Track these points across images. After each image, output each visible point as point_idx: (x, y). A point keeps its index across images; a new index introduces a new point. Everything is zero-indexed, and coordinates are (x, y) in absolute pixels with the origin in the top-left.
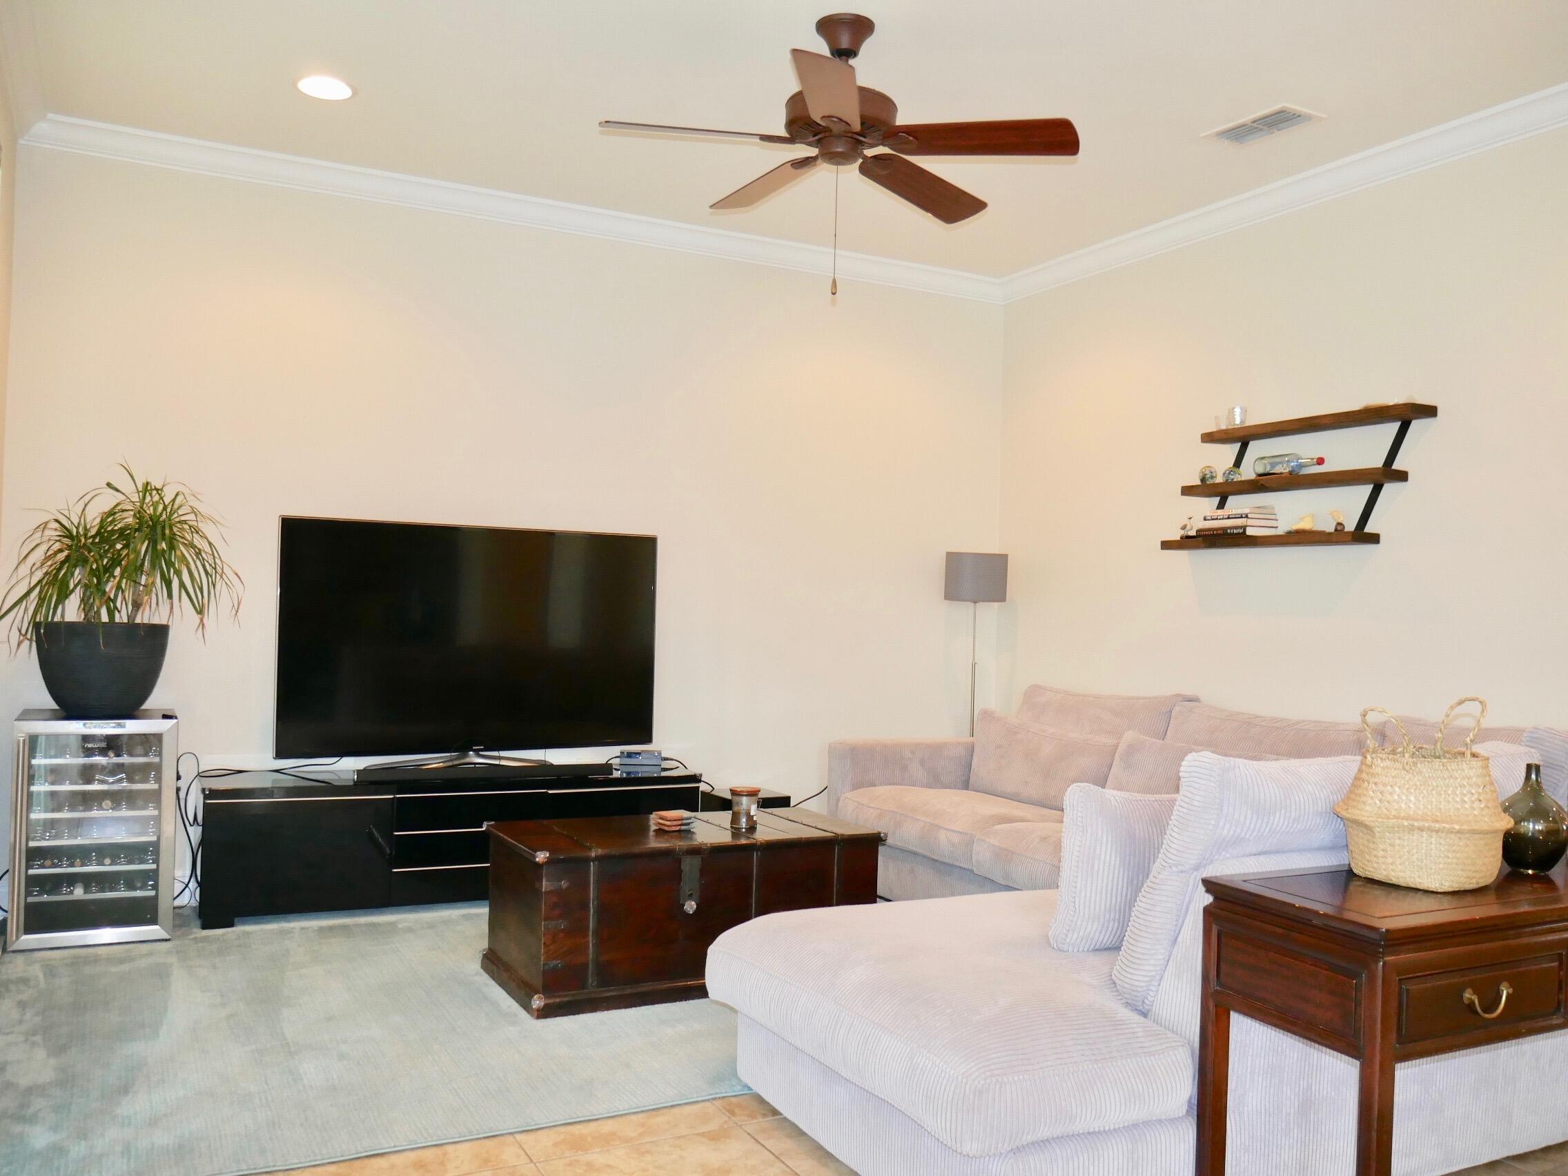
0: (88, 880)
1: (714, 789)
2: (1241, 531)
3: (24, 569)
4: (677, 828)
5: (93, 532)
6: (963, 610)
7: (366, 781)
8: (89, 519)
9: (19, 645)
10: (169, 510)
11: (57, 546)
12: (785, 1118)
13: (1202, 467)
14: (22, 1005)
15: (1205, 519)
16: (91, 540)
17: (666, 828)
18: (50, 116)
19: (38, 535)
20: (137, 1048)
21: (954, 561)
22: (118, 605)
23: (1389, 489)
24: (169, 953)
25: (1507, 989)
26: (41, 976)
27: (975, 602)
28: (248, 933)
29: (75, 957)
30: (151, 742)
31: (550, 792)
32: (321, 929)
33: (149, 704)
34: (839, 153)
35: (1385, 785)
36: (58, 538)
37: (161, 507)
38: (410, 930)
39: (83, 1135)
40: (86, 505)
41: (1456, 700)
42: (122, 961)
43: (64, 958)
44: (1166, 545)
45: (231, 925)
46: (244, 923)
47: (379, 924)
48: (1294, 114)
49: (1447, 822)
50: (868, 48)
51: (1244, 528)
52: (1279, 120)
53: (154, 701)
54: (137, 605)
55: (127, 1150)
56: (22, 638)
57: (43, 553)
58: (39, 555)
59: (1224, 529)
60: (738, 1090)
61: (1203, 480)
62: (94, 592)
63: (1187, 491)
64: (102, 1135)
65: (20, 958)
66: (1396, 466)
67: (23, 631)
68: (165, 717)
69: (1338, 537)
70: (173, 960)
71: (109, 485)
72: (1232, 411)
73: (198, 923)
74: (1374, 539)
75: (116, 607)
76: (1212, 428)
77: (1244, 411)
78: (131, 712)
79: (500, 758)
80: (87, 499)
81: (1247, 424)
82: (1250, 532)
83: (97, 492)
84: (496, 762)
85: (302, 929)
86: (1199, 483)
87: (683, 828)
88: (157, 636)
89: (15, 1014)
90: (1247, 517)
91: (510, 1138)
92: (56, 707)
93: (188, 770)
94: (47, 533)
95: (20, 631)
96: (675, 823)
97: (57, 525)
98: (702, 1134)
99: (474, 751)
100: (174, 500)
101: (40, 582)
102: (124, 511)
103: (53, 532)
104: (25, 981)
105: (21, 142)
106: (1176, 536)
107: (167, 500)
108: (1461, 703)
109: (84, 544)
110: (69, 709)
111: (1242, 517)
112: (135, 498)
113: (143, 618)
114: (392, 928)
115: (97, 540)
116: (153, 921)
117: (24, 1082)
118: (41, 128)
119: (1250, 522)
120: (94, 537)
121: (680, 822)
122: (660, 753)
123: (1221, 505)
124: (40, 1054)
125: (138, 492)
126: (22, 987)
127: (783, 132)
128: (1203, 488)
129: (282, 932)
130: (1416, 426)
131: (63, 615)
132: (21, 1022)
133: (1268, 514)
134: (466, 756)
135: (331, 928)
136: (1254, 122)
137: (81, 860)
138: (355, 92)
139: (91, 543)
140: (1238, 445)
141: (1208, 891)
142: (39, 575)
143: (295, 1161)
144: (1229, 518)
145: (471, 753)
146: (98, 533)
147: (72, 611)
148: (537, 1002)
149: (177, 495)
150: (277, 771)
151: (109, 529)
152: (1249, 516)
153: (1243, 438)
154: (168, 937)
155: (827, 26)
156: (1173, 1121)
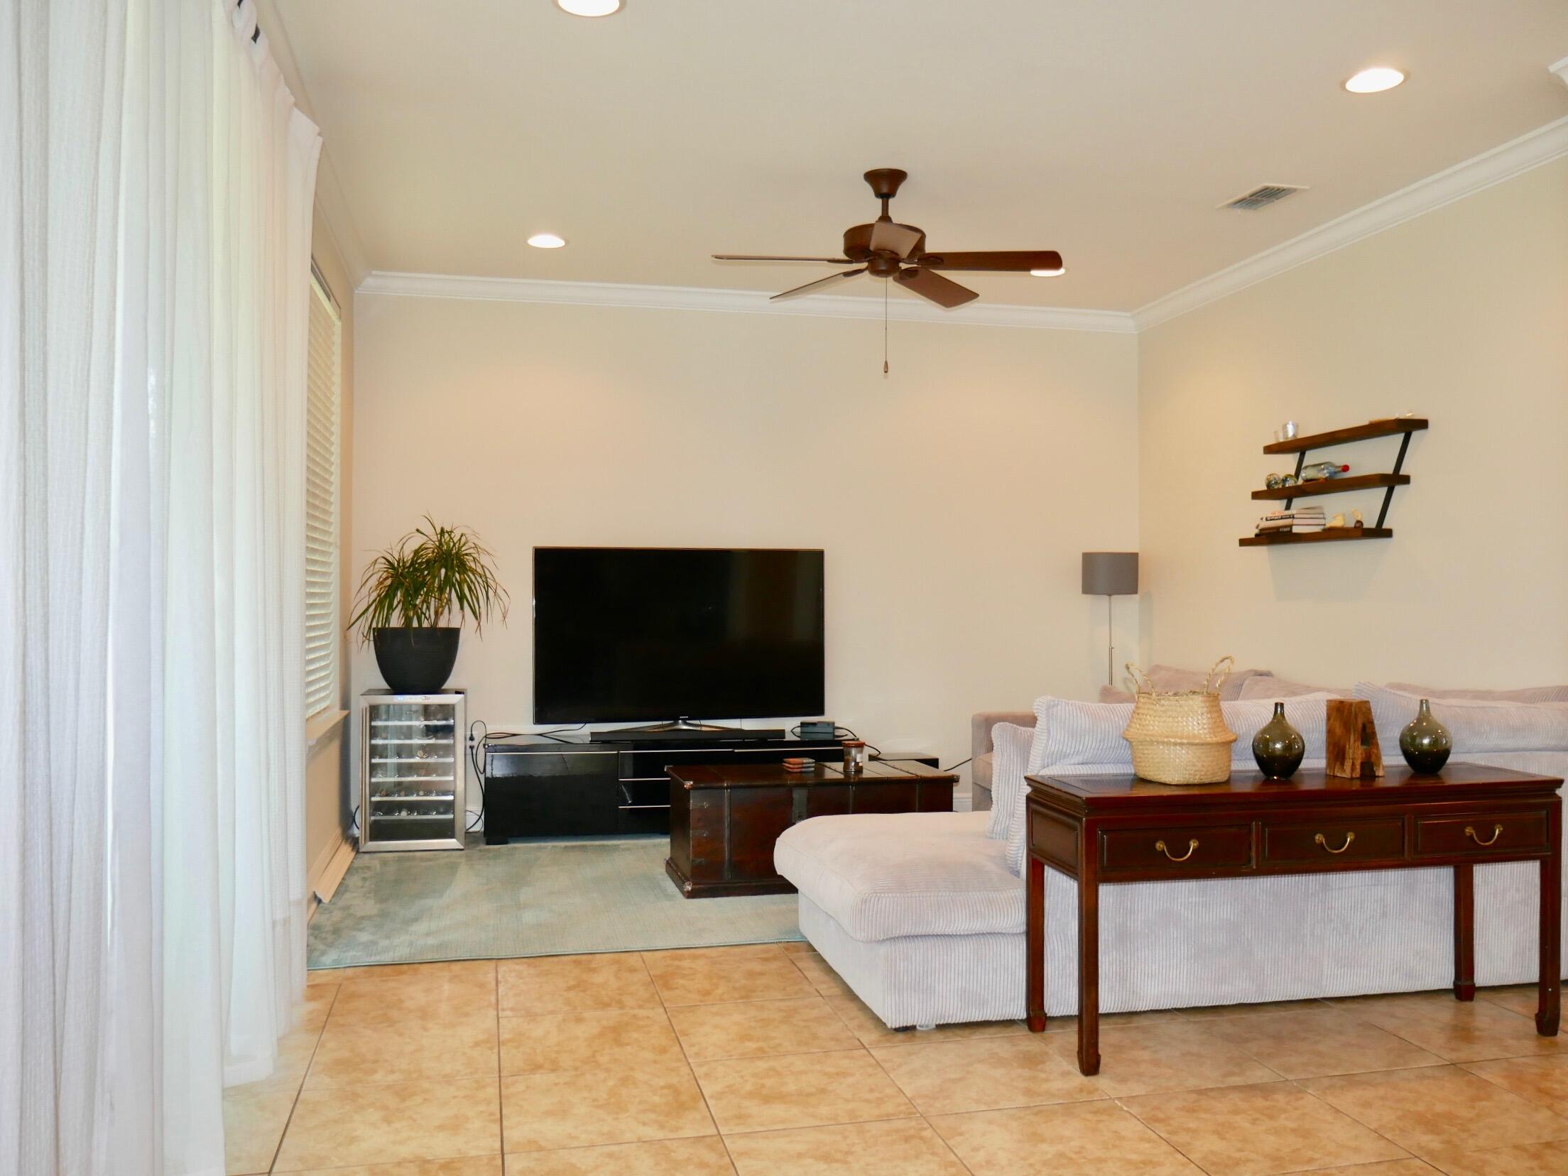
0: (411, 807)
1: (880, 753)
2: (1288, 529)
3: (365, 590)
4: (799, 770)
5: (408, 565)
6: (1100, 603)
7: (597, 739)
8: (406, 554)
9: (363, 642)
10: (457, 546)
11: (385, 575)
12: (819, 954)
13: (1266, 476)
14: (364, 879)
15: (1267, 520)
16: (406, 570)
17: (790, 770)
18: (374, 272)
19: (372, 568)
20: (429, 902)
21: (1089, 560)
22: (424, 611)
23: (1398, 489)
24: (461, 857)
25: (1194, 843)
26: (378, 866)
27: (1110, 595)
28: (516, 848)
29: (399, 857)
30: (447, 711)
31: (736, 751)
32: (566, 847)
33: (448, 685)
34: (883, 270)
35: (1143, 714)
36: (385, 570)
37: (452, 544)
38: (629, 849)
39: (388, 937)
40: (404, 544)
41: (1220, 659)
42: (430, 860)
43: (394, 857)
44: (1244, 542)
45: (506, 843)
46: (514, 842)
47: (608, 846)
48: (1278, 190)
49: (1172, 738)
50: (902, 190)
51: (1291, 526)
52: (1268, 195)
53: (450, 683)
54: (438, 614)
55: (411, 944)
56: (364, 638)
57: (376, 580)
58: (373, 582)
59: (1278, 528)
60: (798, 938)
61: (1269, 485)
62: (408, 605)
63: (1256, 495)
64: (399, 938)
65: (367, 856)
66: (1402, 472)
67: (365, 635)
68: (457, 693)
69: (1359, 532)
70: (463, 860)
71: (418, 530)
72: (1285, 427)
73: (484, 839)
74: (1388, 533)
75: (422, 613)
76: (1272, 441)
77: (1296, 426)
78: (436, 689)
79: (701, 726)
80: (404, 540)
81: (1301, 436)
82: (1296, 530)
83: (409, 536)
84: (699, 729)
85: (554, 847)
86: (1265, 488)
87: (803, 770)
88: (452, 635)
89: (360, 884)
90: (1293, 517)
91: (638, 953)
92: (389, 688)
93: (479, 735)
94: (377, 566)
95: (363, 634)
96: (796, 766)
97: (384, 561)
98: (760, 958)
99: (682, 719)
100: (460, 540)
101: (375, 601)
102: (427, 548)
103: (382, 565)
104: (368, 868)
105: (356, 292)
106: (1251, 534)
107: (456, 540)
108: (1222, 661)
109: (401, 573)
110: (397, 687)
111: (1290, 518)
112: (435, 538)
113: (442, 624)
114: (616, 848)
115: (411, 570)
116: (452, 837)
117: (359, 914)
118: (369, 281)
119: (1295, 521)
120: (409, 567)
121: (800, 766)
122: (834, 723)
123: (1288, 507)
124: (371, 902)
125: (437, 534)
126: (366, 871)
127: (843, 257)
128: (1273, 491)
129: (539, 848)
130: (1416, 435)
131: (389, 625)
132: (362, 887)
133: (1318, 512)
134: (676, 723)
135: (573, 847)
136: (1252, 196)
137: (405, 792)
138: (567, 242)
139: (407, 572)
140: (1298, 455)
141: (1029, 785)
142: (374, 595)
143: (504, 954)
144: (1282, 518)
145: (680, 721)
146: (412, 564)
147: (396, 621)
148: (689, 888)
149: (462, 536)
150: (541, 735)
151: (419, 561)
152: (1295, 516)
153: (1300, 447)
154: (462, 847)
155: (874, 177)
156: (1014, 935)
